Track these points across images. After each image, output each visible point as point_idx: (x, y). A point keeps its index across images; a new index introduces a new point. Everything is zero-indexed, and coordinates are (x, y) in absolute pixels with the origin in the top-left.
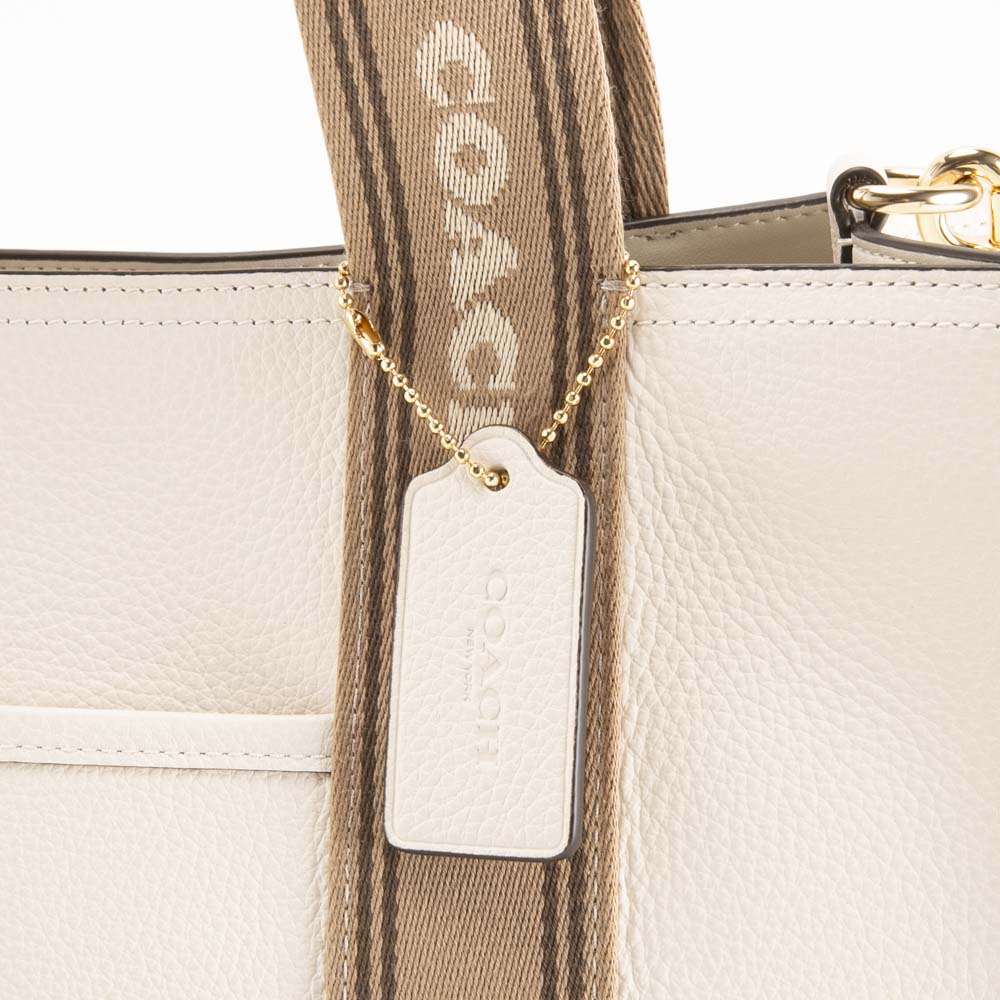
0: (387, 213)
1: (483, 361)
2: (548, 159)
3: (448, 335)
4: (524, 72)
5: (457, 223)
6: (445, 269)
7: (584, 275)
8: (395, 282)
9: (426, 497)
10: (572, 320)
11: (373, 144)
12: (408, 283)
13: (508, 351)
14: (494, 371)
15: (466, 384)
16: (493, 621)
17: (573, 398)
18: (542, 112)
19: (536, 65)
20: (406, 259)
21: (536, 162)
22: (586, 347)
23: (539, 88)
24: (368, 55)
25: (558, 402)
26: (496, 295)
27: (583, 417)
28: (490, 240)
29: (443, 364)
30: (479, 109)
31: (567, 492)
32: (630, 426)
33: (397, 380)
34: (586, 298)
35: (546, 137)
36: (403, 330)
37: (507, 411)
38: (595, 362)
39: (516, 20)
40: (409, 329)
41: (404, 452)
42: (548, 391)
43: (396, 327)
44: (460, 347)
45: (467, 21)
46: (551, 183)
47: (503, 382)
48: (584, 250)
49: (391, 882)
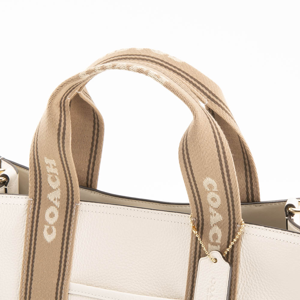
0: (199, 207)
1: (215, 236)
2: (228, 202)
3: (209, 231)
4: (223, 187)
5: (211, 210)
6: (209, 218)
7: (234, 223)
8: (200, 219)
9: (203, 262)
10: (232, 231)
12: (203, 220)
13: (220, 236)
14: (217, 239)
15: (212, 241)
16: (212, 288)
17: (230, 247)
18: (227, 193)
19: (225, 186)
20: (202, 215)
21: (226, 201)
22: (234, 237)
23: (226, 189)
24: (194, 181)
25: (228, 247)
26: (218, 224)
27: (232, 250)
28: (217, 214)
29: (208, 236)
30: (215, 192)
31: (227, 265)
32: (241, 252)
33: (199, 239)
34: (234, 227)
35: (227, 198)
36: (201, 228)
37: (219, 247)
38: (235, 240)
39: (221, 178)
40: (202, 228)
41: (200, 252)
42: (226, 244)
43: (200, 228)
44: (211, 233)
45: (212, 178)
46: (228, 205)
47: (218, 241)
48: (234, 218)
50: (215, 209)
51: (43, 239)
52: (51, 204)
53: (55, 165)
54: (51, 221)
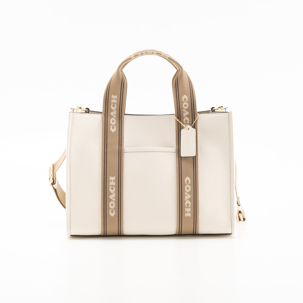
0: (179, 110)
1: (186, 121)
2: (192, 106)
3: (183, 119)
4: (190, 99)
5: (184, 110)
6: (183, 114)
7: (194, 114)
8: (179, 115)
9: (183, 131)
10: (193, 118)
11: (178, 104)
12: (180, 115)
13: (188, 120)
15: (185, 123)
16: (189, 139)
17: (194, 123)
18: (191, 102)
19: (191, 98)
20: (180, 113)
21: (191, 106)
22: (194, 120)
23: (191, 100)
24: (179, 98)
25: (192, 124)
26: (187, 116)
28: (187, 112)
29: (183, 121)
30: (186, 102)
31: (194, 130)
32: (198, 125)
34: (194, 116)
35: (191, 104)
37: (188, 124)
38: (195, 120)
39: (190, 95)
40: (180, 119)
41: (180, 128)
42: (192, 123)
43: (179, 119)
44: (184, 120)
45: (187, 95)
46: (192, 107)
47: (188, 122)
48: (194, 112)
49: (181, 160)
50: (186, 110)
51: (111, 131)
52: (112, 117)
53: (116, 98)
54: (113, 124)
